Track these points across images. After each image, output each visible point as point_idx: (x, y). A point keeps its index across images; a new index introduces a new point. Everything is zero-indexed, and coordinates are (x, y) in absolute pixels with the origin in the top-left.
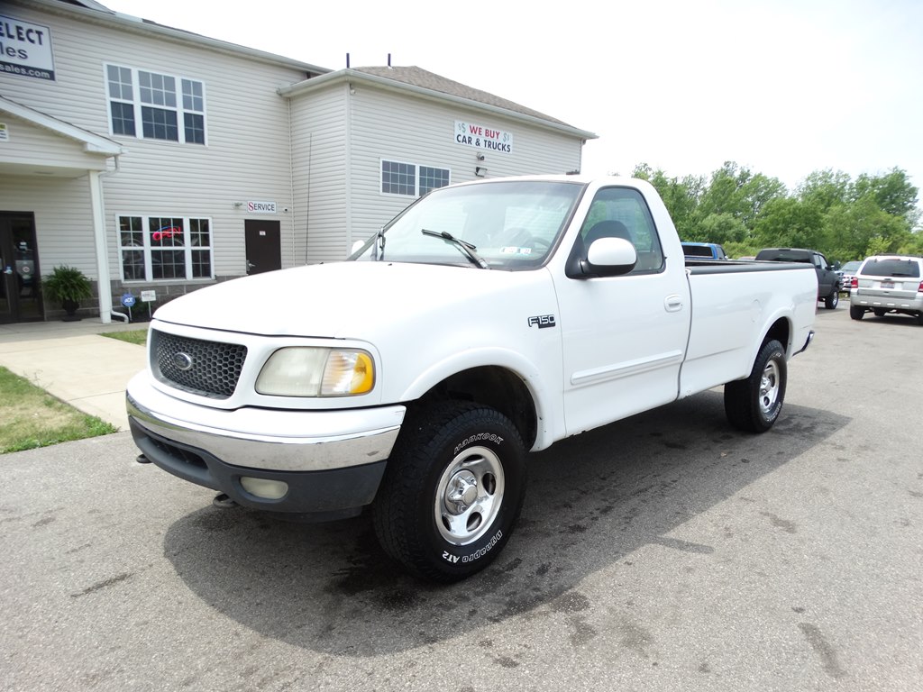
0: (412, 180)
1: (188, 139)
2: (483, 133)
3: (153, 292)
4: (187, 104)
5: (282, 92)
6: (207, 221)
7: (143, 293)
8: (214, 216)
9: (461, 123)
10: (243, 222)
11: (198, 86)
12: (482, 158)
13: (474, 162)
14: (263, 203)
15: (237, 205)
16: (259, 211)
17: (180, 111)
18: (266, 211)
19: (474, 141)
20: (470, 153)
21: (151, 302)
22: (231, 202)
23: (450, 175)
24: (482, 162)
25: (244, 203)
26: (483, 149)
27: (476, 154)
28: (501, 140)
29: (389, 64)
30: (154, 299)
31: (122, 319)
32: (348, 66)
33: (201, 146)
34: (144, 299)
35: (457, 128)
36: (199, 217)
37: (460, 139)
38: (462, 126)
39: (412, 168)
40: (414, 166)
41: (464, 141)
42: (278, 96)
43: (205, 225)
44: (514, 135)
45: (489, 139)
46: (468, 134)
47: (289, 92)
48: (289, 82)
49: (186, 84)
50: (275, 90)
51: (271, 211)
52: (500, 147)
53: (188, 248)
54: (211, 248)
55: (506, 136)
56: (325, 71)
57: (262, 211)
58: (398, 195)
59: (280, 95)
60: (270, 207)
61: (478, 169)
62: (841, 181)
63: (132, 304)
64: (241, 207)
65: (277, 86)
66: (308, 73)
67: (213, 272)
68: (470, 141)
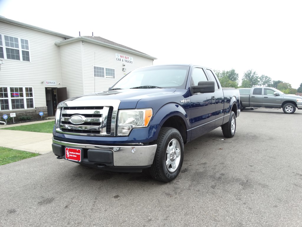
0: (103, 73)
1: (24, 60)
2: (124, 57)
3: (15, 114)
4: (23, 47)
5: (57, 44)
6: (31, 88)
7: (11, 114)
8: (34, 86)
9: (117, 54)
10: (45, 88)
11: (27, 42)
12: (124, 65)
13: (122, 66)
14: (51, 82)
15: (42, 82)
16: (50, 84)
17: (20, 50)
18: (52, 84)
19: (121, 60)
20: (121, 64)
21: (14, 117)
22: (40, 81)
23: (115, 71)
24: (124, 67)
25: (44, 81)
26: (125, 63)
27: (122, 64)
28: (129, 60)
29: (93, 35)
30: (15, 116)
31: (3, 124)
32: (80, 35)
33: (28, 62)
34: (11, 116)
35: (116, 56)
36: (29, 87)
37: (117, 59)
38: (118, 55)
39: (103, 69)
40: (104, 68)
41: (119, 60)
42: (55, 45)
43: (31, 89)
44: (133, 58)
45: (126, 59)
46: (120, 58)
47: (59, 44)
48: (59, 40)
49: (22, 40)
50: (54, 43)
51: (54, 84)
52: (129, 62)
53: (25, 98)
54: (33, 98)
55: (131, 58)
56: (72, 38)
57: (51, 84)
58: (99, 78)
59: (56, 45)
60: (54, 83)
61: (123, 69)
62: (218, 72)
63: (7, 118)
64: (44, 83)
65: (55, 42)
66: (65, 38)
67: (34, 106)
68: (120, 60)
